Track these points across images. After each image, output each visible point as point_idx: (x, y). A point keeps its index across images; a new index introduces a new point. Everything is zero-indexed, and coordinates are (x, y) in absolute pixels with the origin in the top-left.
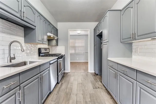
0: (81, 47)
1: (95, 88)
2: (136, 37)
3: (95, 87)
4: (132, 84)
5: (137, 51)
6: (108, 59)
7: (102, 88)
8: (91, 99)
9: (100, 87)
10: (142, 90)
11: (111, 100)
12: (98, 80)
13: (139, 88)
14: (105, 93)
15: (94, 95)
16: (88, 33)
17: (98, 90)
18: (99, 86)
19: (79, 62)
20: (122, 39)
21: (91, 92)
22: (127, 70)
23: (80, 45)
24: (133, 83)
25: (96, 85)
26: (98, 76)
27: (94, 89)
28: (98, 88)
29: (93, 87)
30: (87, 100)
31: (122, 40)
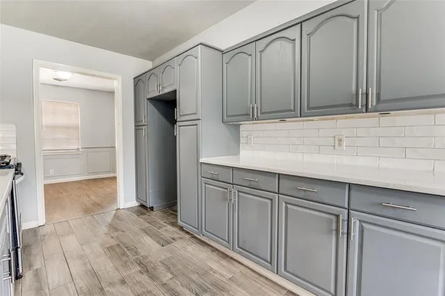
0: (67, 128)
1: (164, 243)
2: (259, 115)
3: (163, 239)
4: (269, 202)
5: (249, 142)
6: (201, 160)
7: (181, 238)
8: (172, 273)
9: (176, 236)
10: (289, 206)
11: (214, 253)
12: (162, 222)
13: (284, 204)
14: (194, 246)
15: (173, 260)
16: (116, 85)
17: (175, 244)
18: (172, 236)
19: (61, 183)
20: (227, 116)
21: (163, 258)
22: (258, 178)
23: (61, 120)
24: (271, 200)
25: (163, 237)
26: (154, 213)
27: (163, 246)
28: (172, 241)
29: (158, 243)
30: (165, 280)
31: (225, 117)
